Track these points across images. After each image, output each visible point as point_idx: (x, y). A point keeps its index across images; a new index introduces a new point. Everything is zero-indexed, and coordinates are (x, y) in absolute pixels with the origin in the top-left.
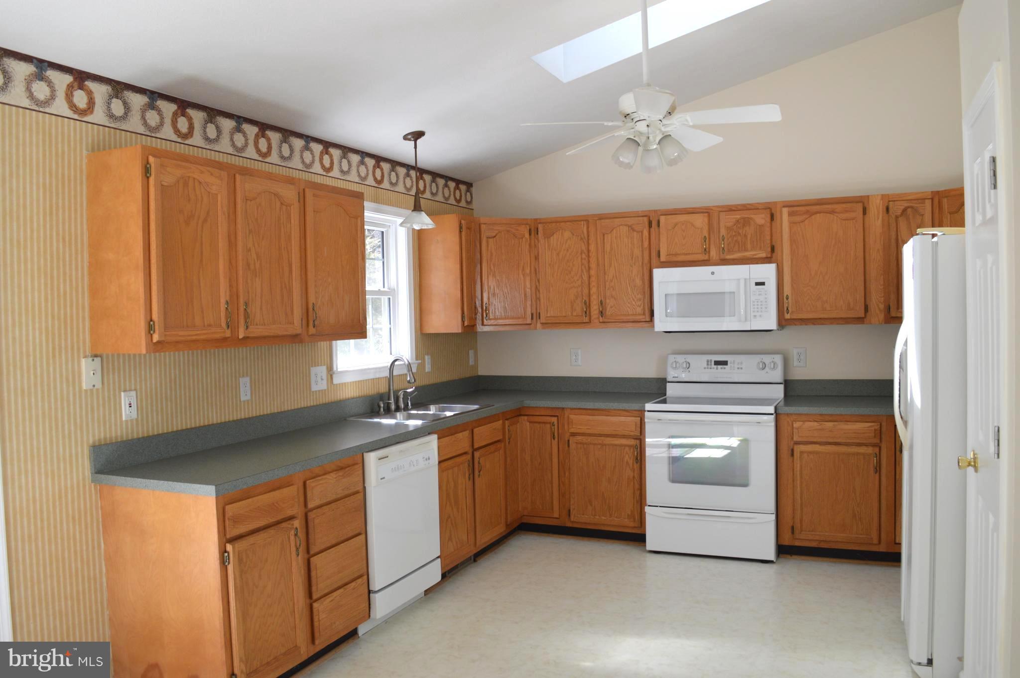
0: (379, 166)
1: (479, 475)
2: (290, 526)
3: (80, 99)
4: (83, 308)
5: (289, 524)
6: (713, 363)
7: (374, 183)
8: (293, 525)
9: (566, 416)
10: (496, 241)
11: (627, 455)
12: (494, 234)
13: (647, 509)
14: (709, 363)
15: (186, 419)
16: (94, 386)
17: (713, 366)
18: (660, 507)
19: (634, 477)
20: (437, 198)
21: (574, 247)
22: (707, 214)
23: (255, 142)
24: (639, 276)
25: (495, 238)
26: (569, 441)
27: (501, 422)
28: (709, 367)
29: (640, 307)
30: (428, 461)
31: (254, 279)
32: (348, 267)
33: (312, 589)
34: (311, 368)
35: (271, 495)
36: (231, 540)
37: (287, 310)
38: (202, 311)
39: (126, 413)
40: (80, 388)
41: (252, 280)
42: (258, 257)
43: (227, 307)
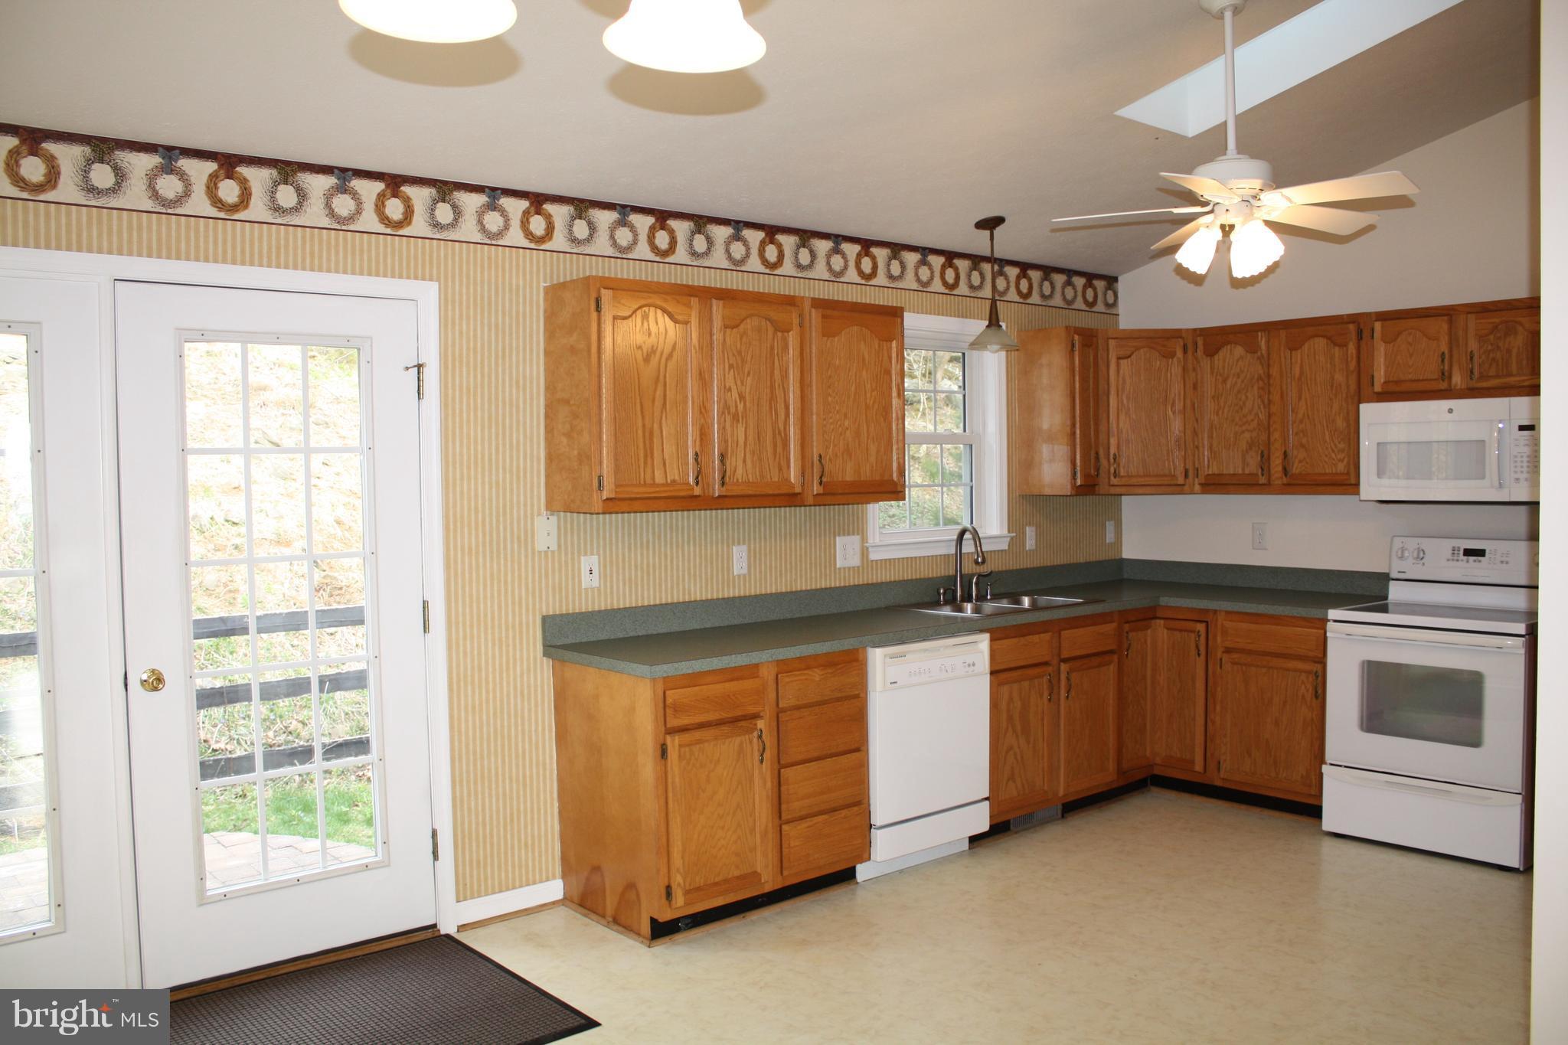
0: (951, 265)
1: (1067, 697)
2: (751, 726)
3: (537, 225)
4: (539, 459)
5: (751, 723)
6: (1462, 552)
7: (944, 288)
8: (756, 725)
9: (1219, 623)
10: (1132, 364)
11: (1303, 687)
12: (1129, 353)
13: (1325, 768)
14: (1456, 552)
15: (660, 592)
16: (548, 548)
17: (1462, 557)
18: (1346, 767)
19: (1312, 719)
20: (1051, 303)
21: (1248, 371)
22: (1446, 318)
23: (759, 251)
24: (1342, 415)
25: (1129, 359)
26: (1221, 659)
27: (1114, 625)
28: (1455, 558)
29: (1342, 461)
30: (972, 668)
31: (735, 425)
32: (876, 406)
33: (784, 807)
34: (837, 538)
35: (727, 685)
36: (672, 732)
37: (782, 462)
38: (664, 464)
39: (586, 581)
40: (533, 549)
41: (732, 426)
42: (742, 397)
43: (696, 460)
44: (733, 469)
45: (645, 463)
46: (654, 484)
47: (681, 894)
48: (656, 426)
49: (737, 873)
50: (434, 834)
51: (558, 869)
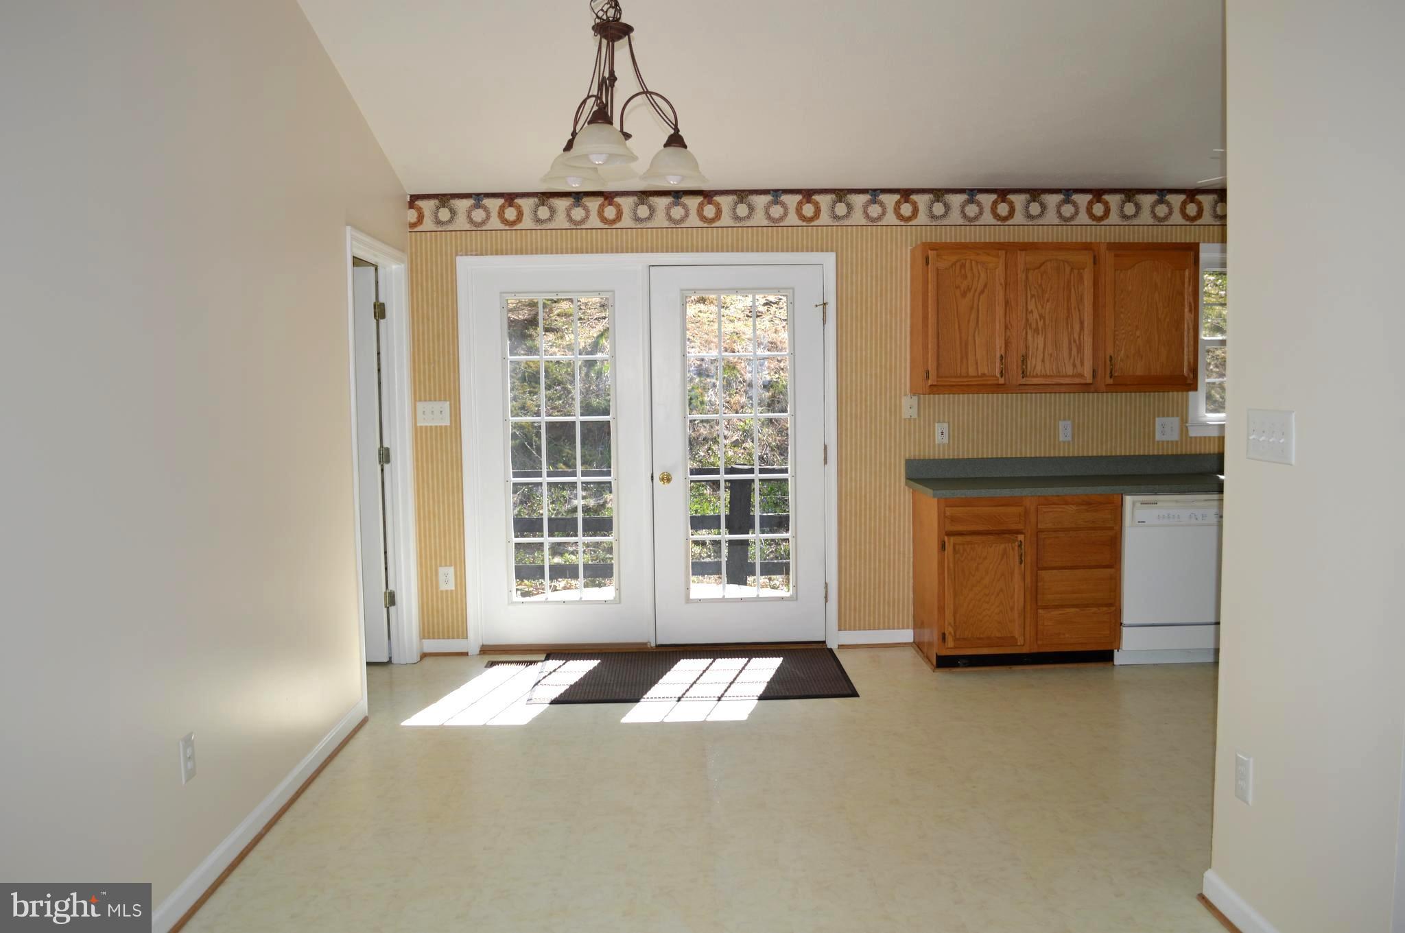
2: (1013, 538)
3: (906, 210)
4: (906, 360)
5: (1013, 536)
8: (1017, 537)
15: (997, 449)
16: (912, 416)
23: (1088, 208)
31: (1036, 335)
32: (1168, 320)
33: (1039, 596)
34: (1157, 419)
35: (994, 509)
36: (949, 534)
37: (1076, 362)
38: (977, 364)
39: (938, 439)
40: (900, 417)
41: (1033, 337)
42: (1041, 317)
43: (1001, 360)
44: (1033, 366)
45: (962, 361)
46: (967, 376)
47: (951, 639)
48: (970, 338)
49: (998, 635)
50: (826, 585)
51: (911, 623)
